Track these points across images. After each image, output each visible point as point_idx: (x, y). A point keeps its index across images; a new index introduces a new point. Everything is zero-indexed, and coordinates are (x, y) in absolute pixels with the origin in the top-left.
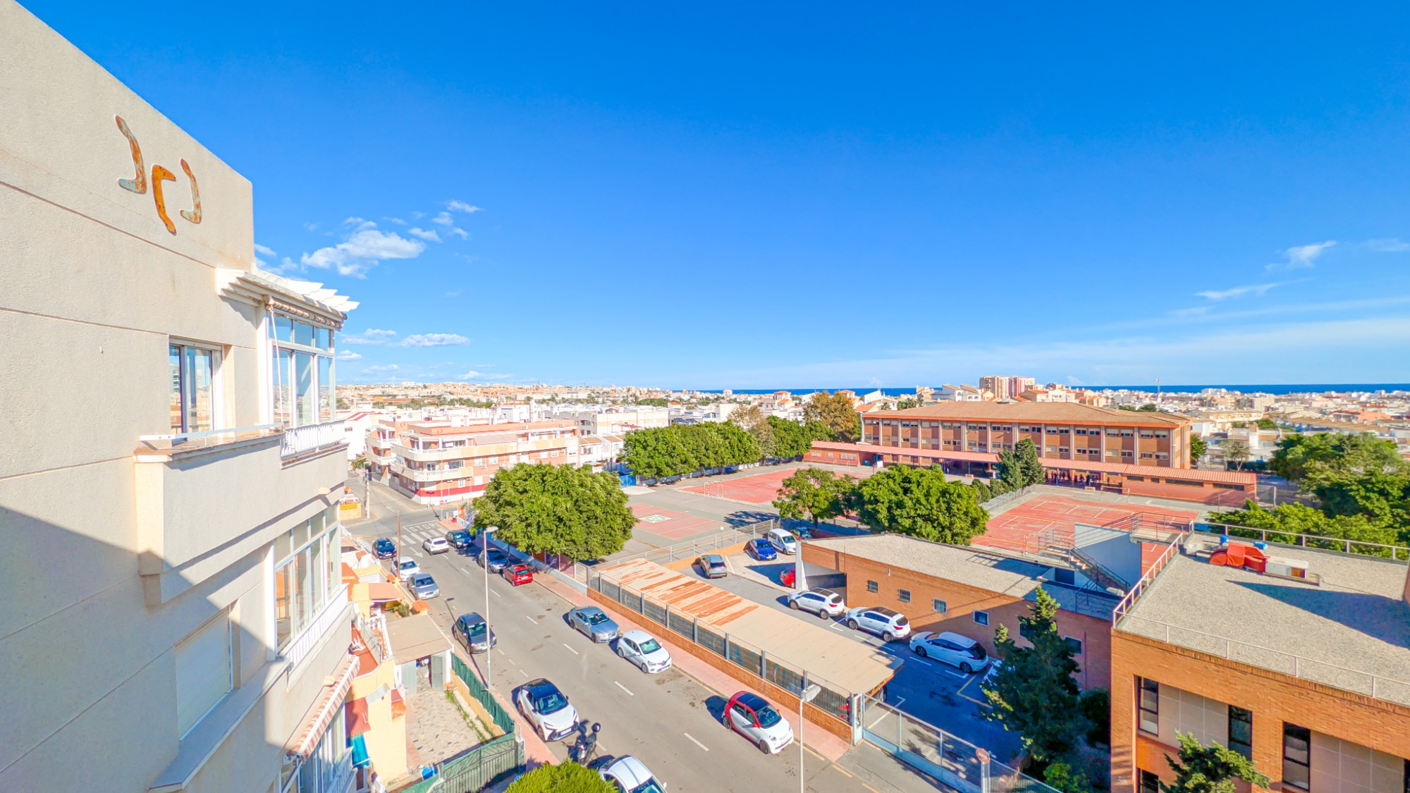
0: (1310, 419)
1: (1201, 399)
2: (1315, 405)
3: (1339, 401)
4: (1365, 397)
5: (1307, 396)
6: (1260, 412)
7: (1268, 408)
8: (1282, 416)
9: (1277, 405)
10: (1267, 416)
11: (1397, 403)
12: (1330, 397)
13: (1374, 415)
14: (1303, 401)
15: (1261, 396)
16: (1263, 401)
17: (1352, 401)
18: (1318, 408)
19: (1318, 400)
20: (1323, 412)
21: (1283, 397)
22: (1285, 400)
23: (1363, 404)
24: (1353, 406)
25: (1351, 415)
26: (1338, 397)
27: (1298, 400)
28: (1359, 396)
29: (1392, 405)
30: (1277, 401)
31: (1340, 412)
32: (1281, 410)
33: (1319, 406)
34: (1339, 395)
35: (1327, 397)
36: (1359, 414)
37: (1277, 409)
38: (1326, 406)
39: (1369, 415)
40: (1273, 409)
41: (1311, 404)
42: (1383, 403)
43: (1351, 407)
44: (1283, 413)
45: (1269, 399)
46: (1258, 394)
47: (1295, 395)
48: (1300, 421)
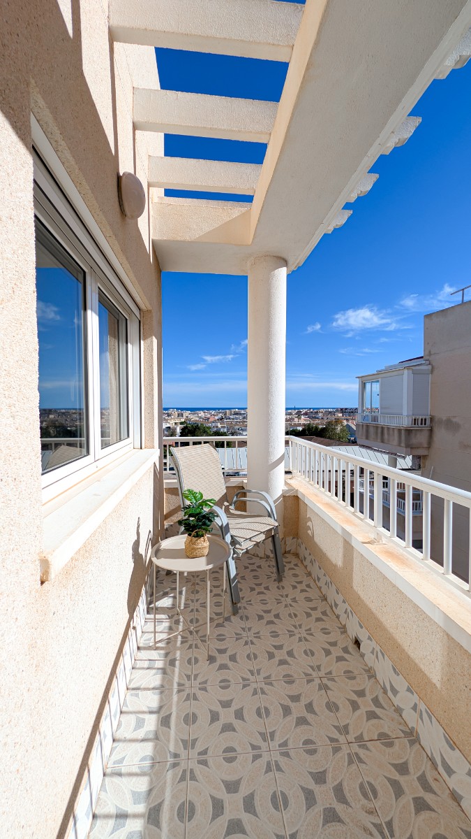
0: (196, 421)
1: (167, 414)
3: (206, 413)
4: (213, 412)
5: (199, 412)
7: (186, 417)
8: (189, 420)
9: (189, 416)
10: (185, 420)
13: (212, 419)
14: (197, 414)
16: (186, 414)
17: (210, 413)
19: (202, 414)
20: (200, 418)
23: (213, 415)
30: (190, 414)
31: (205, 418)
36: (209, 418)
42: (218, 414)
43: (208, 416)
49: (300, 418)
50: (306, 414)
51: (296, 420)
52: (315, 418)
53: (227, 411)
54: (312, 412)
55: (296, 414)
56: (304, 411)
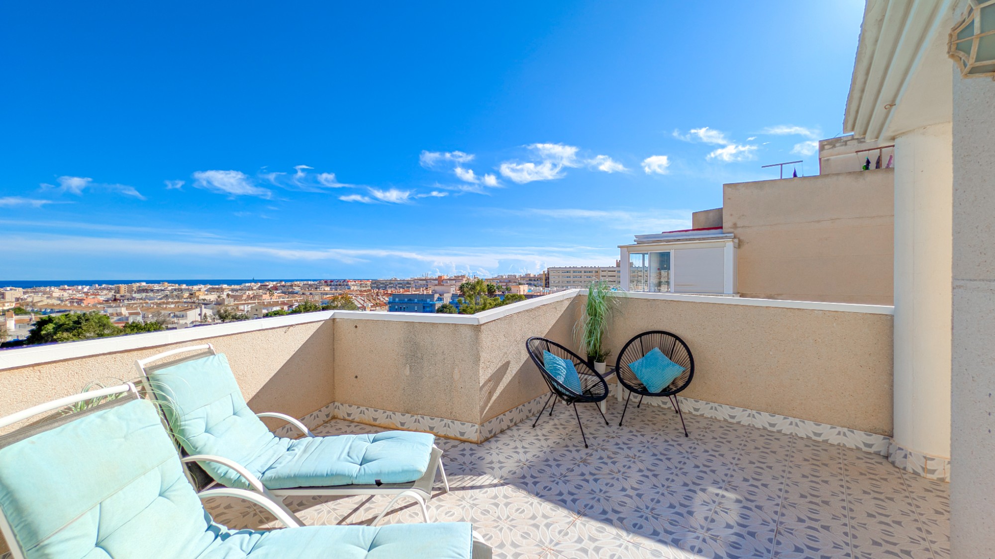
0: (53, 305)
2: (55, 295)
3: (70, 292)
4: (86, 289)
5: (48, 289)
6: (12, 302)
7: (17, 299)
8: (31, 304)
9: (25, 296)
10: (19, 305)
11: (105, 292)
12: (64, 290)
13: (93, 300)
14: (44, 293)
15: (11, 289)
17: (78, 291)
18: (57, 297)
19: (56, 292)
20: (61, 300)
21: (29, 290)
22: (31, 293)
23: (86, 294)
24: (81, 295)
25: (80, 301)
26: (69, 289)
27: (41, 292)
28: (83, 289)
29: (102, 294)
30: (25, 293)
31: (72, 299)
32: (29, 300)
33: (58, 296)
34: (70, 288)
35: (62, 290)
36: (84, 300)
37: (25, 299)
38: (63, 295)
39: (90, 301)
40: (22, 299)
41: (51, 295)
42: (97, 292)
43: (79, 296)
44: (32, 302)
45: (19, 292)
46: (8, 288)
47: (38, 289)
48: (46, 307)
49: (272, 295)
50: (275, 288)
51: (266, 298)
52: (293, 293)
53: (123, 287)
54: (284, 286)
55: (259, 288)
56: (271, 285)
